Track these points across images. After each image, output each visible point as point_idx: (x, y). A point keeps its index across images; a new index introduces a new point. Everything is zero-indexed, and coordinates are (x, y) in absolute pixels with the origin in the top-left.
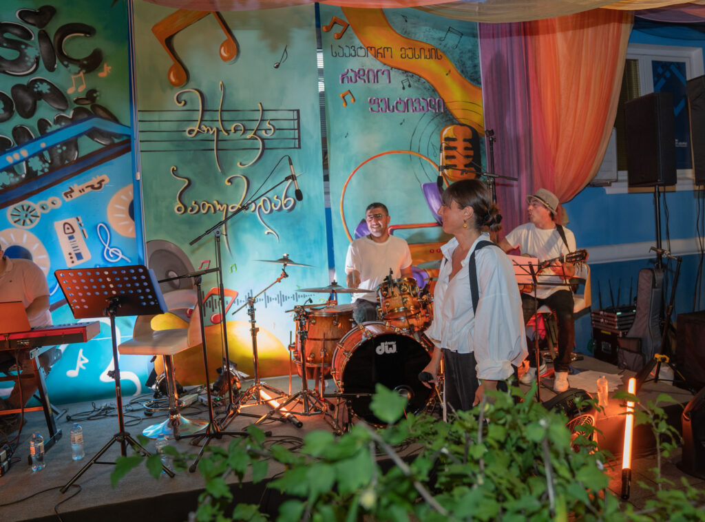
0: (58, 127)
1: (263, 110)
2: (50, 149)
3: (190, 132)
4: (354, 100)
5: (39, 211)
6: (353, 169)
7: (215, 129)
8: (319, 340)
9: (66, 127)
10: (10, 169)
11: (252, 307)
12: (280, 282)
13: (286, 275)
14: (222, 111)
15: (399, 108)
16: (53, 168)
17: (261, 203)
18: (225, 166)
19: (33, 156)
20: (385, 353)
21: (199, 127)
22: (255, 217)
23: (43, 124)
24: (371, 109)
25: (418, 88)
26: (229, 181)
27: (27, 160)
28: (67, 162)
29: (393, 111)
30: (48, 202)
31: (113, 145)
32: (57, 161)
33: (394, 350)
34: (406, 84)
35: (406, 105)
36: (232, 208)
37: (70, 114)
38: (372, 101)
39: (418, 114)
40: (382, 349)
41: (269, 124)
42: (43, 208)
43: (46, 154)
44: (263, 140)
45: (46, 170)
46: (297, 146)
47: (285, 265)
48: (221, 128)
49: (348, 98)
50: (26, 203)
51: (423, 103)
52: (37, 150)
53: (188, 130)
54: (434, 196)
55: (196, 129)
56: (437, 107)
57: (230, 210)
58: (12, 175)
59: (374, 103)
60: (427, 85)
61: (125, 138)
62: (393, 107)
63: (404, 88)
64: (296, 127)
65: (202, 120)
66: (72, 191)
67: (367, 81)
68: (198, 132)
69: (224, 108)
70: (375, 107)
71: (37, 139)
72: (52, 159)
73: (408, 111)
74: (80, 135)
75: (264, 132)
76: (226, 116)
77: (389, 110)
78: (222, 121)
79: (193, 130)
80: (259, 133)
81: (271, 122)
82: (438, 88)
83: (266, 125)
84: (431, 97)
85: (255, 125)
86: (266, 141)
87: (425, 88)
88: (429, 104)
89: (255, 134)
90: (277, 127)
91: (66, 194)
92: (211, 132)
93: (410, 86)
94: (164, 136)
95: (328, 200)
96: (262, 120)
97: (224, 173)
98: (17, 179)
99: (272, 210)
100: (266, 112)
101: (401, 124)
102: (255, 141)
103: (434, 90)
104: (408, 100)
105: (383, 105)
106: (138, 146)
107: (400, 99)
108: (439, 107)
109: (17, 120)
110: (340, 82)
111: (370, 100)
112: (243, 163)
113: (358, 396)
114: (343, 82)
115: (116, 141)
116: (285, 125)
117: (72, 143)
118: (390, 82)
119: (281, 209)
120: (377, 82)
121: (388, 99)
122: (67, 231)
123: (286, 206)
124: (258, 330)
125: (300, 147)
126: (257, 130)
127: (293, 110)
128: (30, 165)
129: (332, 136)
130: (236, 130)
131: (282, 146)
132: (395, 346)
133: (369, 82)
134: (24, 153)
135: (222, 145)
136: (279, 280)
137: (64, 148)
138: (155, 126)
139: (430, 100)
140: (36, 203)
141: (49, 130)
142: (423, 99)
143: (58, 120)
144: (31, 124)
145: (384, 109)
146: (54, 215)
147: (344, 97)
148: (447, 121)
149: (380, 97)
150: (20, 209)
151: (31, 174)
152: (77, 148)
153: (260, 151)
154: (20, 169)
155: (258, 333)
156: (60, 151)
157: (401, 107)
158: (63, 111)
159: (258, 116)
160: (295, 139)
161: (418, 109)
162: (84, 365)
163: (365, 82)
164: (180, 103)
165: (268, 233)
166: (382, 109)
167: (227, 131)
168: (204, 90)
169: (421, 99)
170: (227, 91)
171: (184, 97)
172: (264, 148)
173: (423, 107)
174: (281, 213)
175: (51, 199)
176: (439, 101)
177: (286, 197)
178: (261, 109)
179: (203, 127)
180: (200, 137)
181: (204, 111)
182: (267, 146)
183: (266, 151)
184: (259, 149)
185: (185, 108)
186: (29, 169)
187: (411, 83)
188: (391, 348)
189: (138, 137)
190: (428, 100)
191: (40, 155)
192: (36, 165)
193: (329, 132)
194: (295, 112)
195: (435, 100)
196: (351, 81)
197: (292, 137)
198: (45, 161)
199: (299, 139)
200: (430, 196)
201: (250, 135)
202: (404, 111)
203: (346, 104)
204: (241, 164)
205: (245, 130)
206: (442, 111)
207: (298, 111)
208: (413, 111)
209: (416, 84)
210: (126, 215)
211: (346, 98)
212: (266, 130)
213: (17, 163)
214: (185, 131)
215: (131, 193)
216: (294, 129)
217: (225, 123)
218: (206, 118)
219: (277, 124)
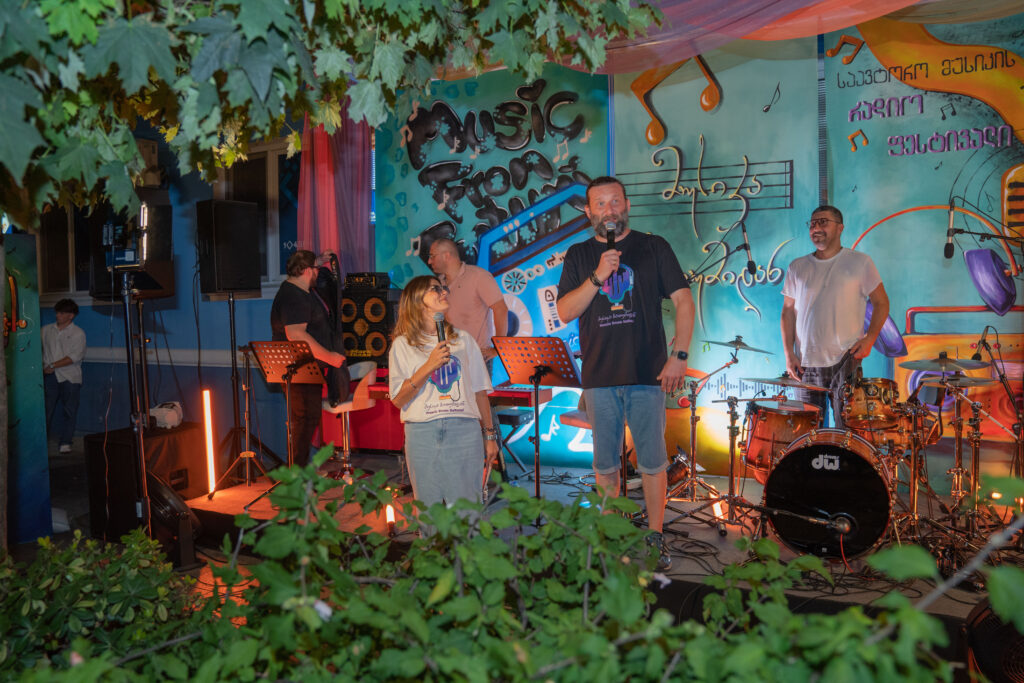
0: (544, 196)
1: (749, 164)
2: (537, 218)
3: (667, 194)
4: (867, 142)
5: (526, 278)
6: (861, 232)
7: (693, 190)
8: (768, 440)
9: (550, 196)
10: (506, 238)
13: (735, 361)
14: (701, 168)
15: (934, 147)
16: (539, 237)
17: (742, 275)
18: (702, 230)
19: (522, 226)
20: (823, 467)
21: (677, 189)
22: (734, 290)
23: (532, 194)
24: (892, 151)
25: (968, 115)
26: (707, 248)
27: (518, 229)
28: (550, 230)
29: (925, 151)
30: (533, 270)
32: (543, 230)
33: (835, 466)
34: (948, 112)
35: (947, 142)
36: (709, 279)
37: (554, 183)
38: (894, 141)
39: (966, 153)
40: (820, 462)
41: (755, 180)
42: (529, 275)
43: (534, 223)
44: (747, 199)
45: (533, 239)
46: (788, 205)
47: (737, 349)
48: (700, 188)
49: (859, 140)
50: (517, 270)
51: (975, 136)
52: (525, 221)
53: (664, 191)
54: (983, 268)
55: (673, 191)
56: (999, 139)
57: (706, 281)
58: (507, 244)
59: (897, 143)
60: (984, 108)
62: (925, 146)
63: (944, 118)
64: (788, 182)
65: (679, 181)
66: (554, 259)
67: (886, 115)
68: (675, 194)
69: (704, 166)
70: (897, 148)
71: (528, 209)
72: (538, 229)
73: (949, 150)
74: (562, 203)
75: (748, 190)
76: (706, 174)
77: (919, 151)
78: (701, 180)
79: (669, 192)
80: (743, 191)
81: (758, 178)
82: (1003, 112)
83: (752, 182)
84: (990, 125)
85: (738, 183)
86: (751, 201)
87: (980, 114)
88: (986, 136)
89: (738, 193)
90: (764, 184)
91: (548, 262)
92: (689, 193)
93: (954, 113)
94: (640, 200)
96: (747, 176)
97: (701, 239)
98: (511, 248)
99: (754, 282)
100: (751, 167)
101: (937, 168)
102: (738, 201)
103: (996, 114)
104: (949, 135)
105: (909, 145)
107: (937, 134)
108: (1003, 138)
109: (513, 192)
110: (849, 120)
111: (891, 139)
112: (723, 227)
113: (775, 513)
114: (852, 120)
116: (775, 180)
117: (556, 212)
118: (922, 111)
119: (765, 281)
120: (903, 114)
121: (918, 136)
122: (548, 299)
123: (771, 278)
124: (698, 419)
125: (792, 207)
126: (741, 188)
127: (785, 162)
128: (521, 234)
129: (835, 191)
130: (716, 190)
131: (770, 205)
132: (837, 462)
133: (890, 115)
134: (517, 223)
135: (700, 207)
136: (728, 365)
137: (549, 217)
138: (632, 190)
139: (987, 131)
140: (524, 270)
141: (537, 199)
142: (975, 130)
143: (545, 189)
144: (523, 194)
145: (910, 150)
146: (538, 282)
147: (853, 139)
148: (1014, 158)
149: (905, 134)
150: (511, 276)
151: (522, 243)
152: (559, 217)
153: (744, 212)
154: (514, 238)
155: (698, 423)
156: (545, 220)
157: (937, 145)
158: (549, 180)
159: (742, 171)
160: (786, 196)
161: (965, 145)
162: (556, 431)
163: (884, 116)
164: (657, 163)
165: (749, 309)
166: (907, 150)
167: (707, 192)
168: (682, 147)
169: (972, 131)
170: (708, 146)
171: (661, 156)
172: (748, 209)
173: (974, 141)
174: (765, 286)
175: (536, 267)
176: (1002, 130)
177: (772, 267)
178: (745, 163)
179: (680, 188)
180: (677, 199)
181: (682, 169)
182: (751, 207)
183: (750, 213)
184: (742, 210)
185: (663, 168)
186: (520, 237)
187: (957, 109)
188: (831, 464)
190: (984, 130)
191: (529, 224)
192: (526, 234)
193: (832, 186)
194: (788, 164)
195: (996, 129)
196: (864, 116)
197: (783, 194)
198: (533, 230)
199: (791, 196)
200: (976, 267)
201: (732, 194)
202: (943, 150)
203: (856, 148)
204: (720, 229)
205: (727, 189)
206: (1008, 143)
207: (791, 162)
208: (958, 148)
209: (965, 110)
211: (855, 139)
212: (751, 188)
213: (511, 232)
214: (661, 193)
216: (786, 185)
217: (705, 182)
218: (684, 177)
219: (764, 180)
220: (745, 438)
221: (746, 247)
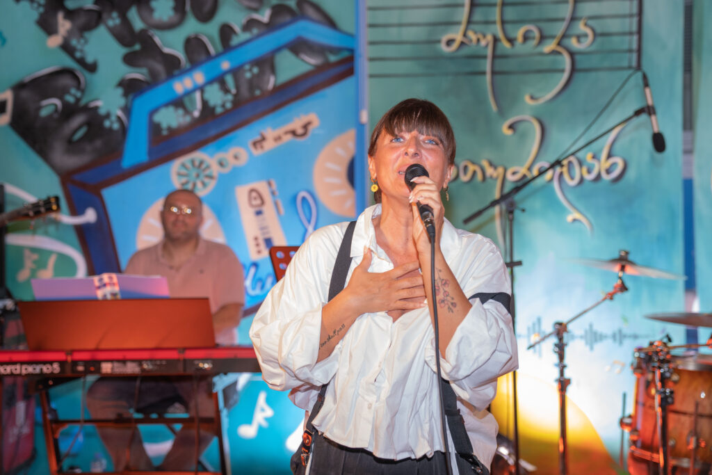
0: (246, 36)
1: (575, 1)
2: (236, 72)
3: (449, 42)
5: (215, 170)
7: (489, 38)
9: (258, 36)
10: (178, 103)
11: (561, 339)
12: (611, 299)
14: (503, 4)
16: (237, 102)
17: (564, 168)
18: (505, 101)
19: (210, 82)
21: (465, 35)
22: (552, 190)
23: (226, 32)
26: (511, 127)
27: (202, 89)
28: (258, 93)
30: (228, 155)
31: (326, 66)
32: (245, 92)
36: (514, 173)
37: (265, 16)
41: (586, 25)
42: (221, 164)
43: (229, 80)
44: (572, 54)
45: (229, 105)
46: (634, 64)
47: (623, 268)
48: (500, 35)
50: (198, 155)
52: (215, 73)
53: (445, 38)
55: (459, 38)
57: (510, 178)
58: (181, 112)
61: (345, 54)
64: (635, 29)
65: (469, 22)
66: (263, 139)
68: (462, 43)
69: (507, 2)
71: (218, 55)
72: (237, 87)
74: (279, 50)
75: (574, 39)
76: (511, 13)
78: (503, 22)
79: (454, 40)
80: (566, 42)
81: (590, 22)
83: (581, 27)
85: (560, 29)
86: (577, 58)
89: (559, 44)
90: (599, 31)
91: (255, 144)
92: (483, 43)
94: (406, 50)
95: (688, 164)
96: (573, 19)
97: (502, 113)
98: (188, 119)
99: (582, 180)
100: (581, 5)
102: (559, 57)
106: (364, 66)
109: (192, 26)
112: (537, 95)
115: (333, 58)
116: (614, 25)
117: (266, 63)
119: (598, 178)
122: (254, 202)
123: (608, 173)
124: (569, 381)
125: (639, 66)
126: (564, 36)
128: (207, 96)
130: (526, 38)
131: (606, 64)
134: (199, 77)
135: (502, 65)
136: (610, 296)
137: (256, 70)
138: (393, 33)
140: (212, 155)
141: (235, 41)
143: (249, 25)
144: (209, 32)
146: (235, 176)
150: (189, 165)
151: (207, 109)
152: (273, 70)
153: (566, 76)
154: (193, 102)
155: (569, 388)
156: (248, 75)
158: (256, 10)
159: (565, 11)
160: (630, 51)
162: (265, 419)
165: (575, 220)
167: (511, 41)
172: (574, 70)
174: (599, 184)
175: (233, 150)
177: (609, 156)
178: (571, 0)
179: (471, 34)
180: (465, 51)
181: (473, 5)
182: (579, 66)
183: (578, 76)
184: (563, 71)
185: (443, 2)
186: (205, 103)
189: (364, 53)
191: (220, 80)
192: (215, 97)
194: (635, 2)
197: (626, 47)
198: (226, 90)
199: (639, 51)
201: (549, 46)
204: (532, 98)
205: (543, 38)
210: (342, 180)
213: (189, 93)
214: (440, 42)
215: (351, 145)
216: (631, 33)
217: (508, 27)
218: (478, 16)
219: (599, 26)
220: (630, 410)
221: (649, 110)
